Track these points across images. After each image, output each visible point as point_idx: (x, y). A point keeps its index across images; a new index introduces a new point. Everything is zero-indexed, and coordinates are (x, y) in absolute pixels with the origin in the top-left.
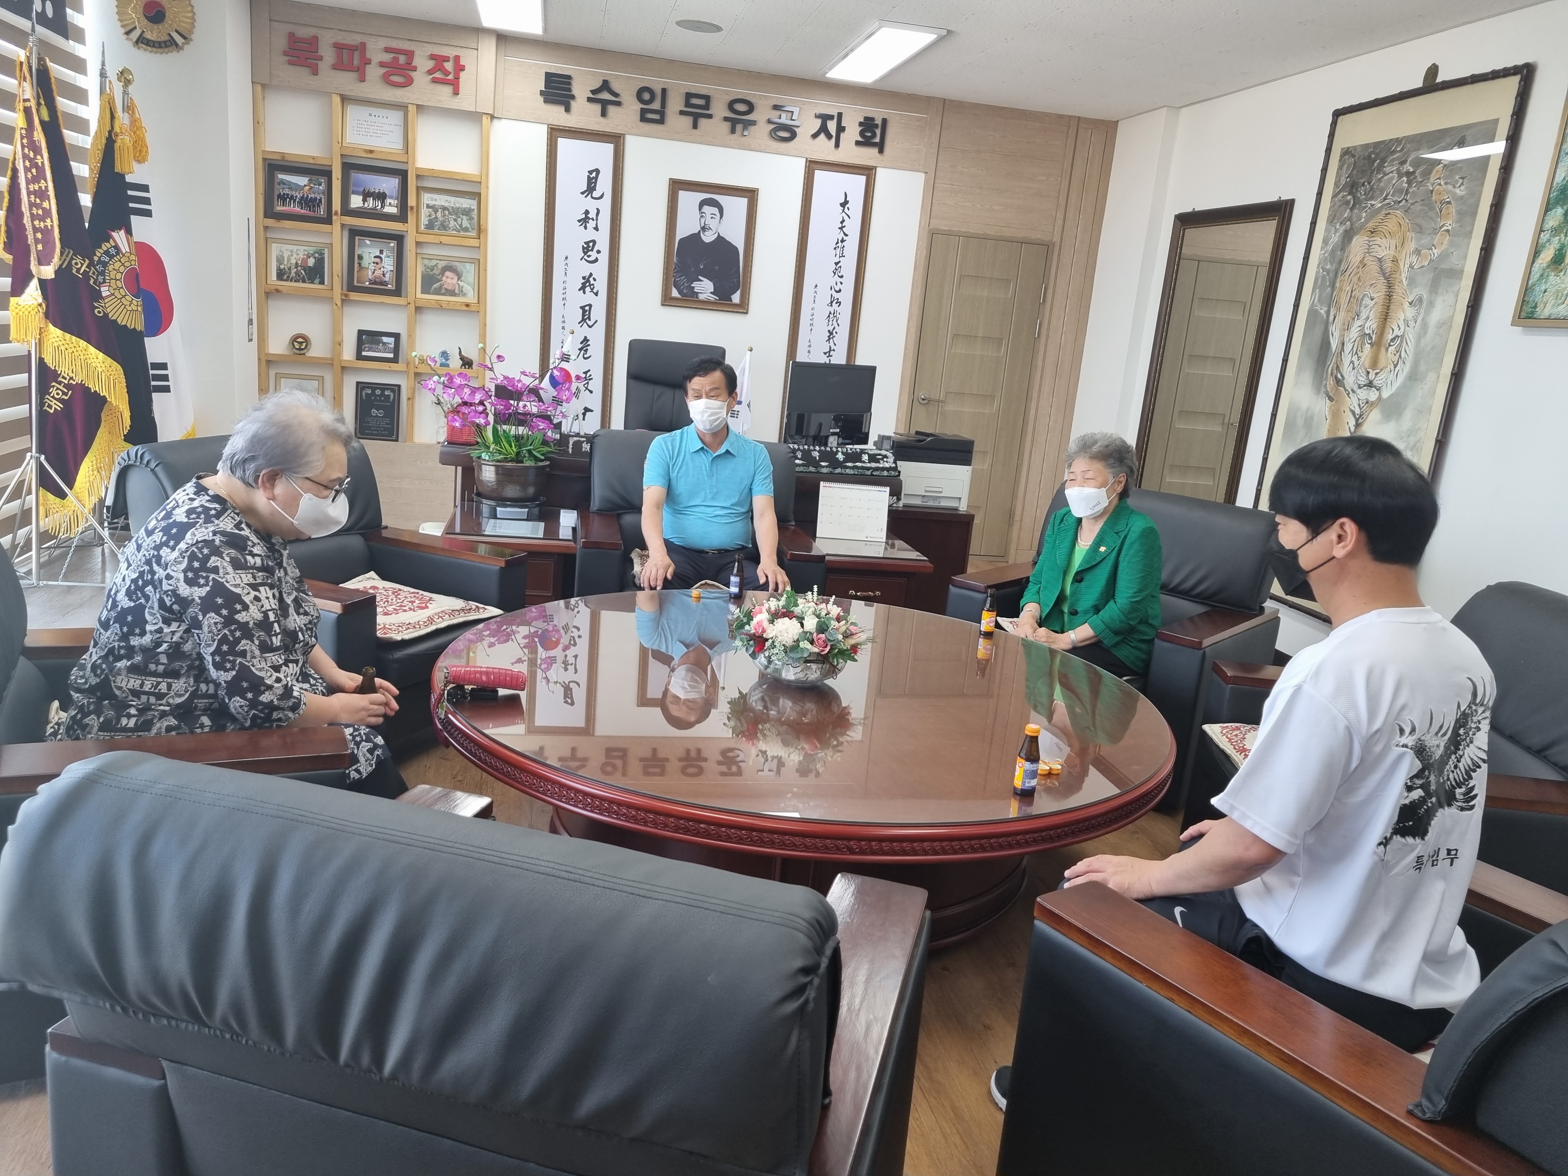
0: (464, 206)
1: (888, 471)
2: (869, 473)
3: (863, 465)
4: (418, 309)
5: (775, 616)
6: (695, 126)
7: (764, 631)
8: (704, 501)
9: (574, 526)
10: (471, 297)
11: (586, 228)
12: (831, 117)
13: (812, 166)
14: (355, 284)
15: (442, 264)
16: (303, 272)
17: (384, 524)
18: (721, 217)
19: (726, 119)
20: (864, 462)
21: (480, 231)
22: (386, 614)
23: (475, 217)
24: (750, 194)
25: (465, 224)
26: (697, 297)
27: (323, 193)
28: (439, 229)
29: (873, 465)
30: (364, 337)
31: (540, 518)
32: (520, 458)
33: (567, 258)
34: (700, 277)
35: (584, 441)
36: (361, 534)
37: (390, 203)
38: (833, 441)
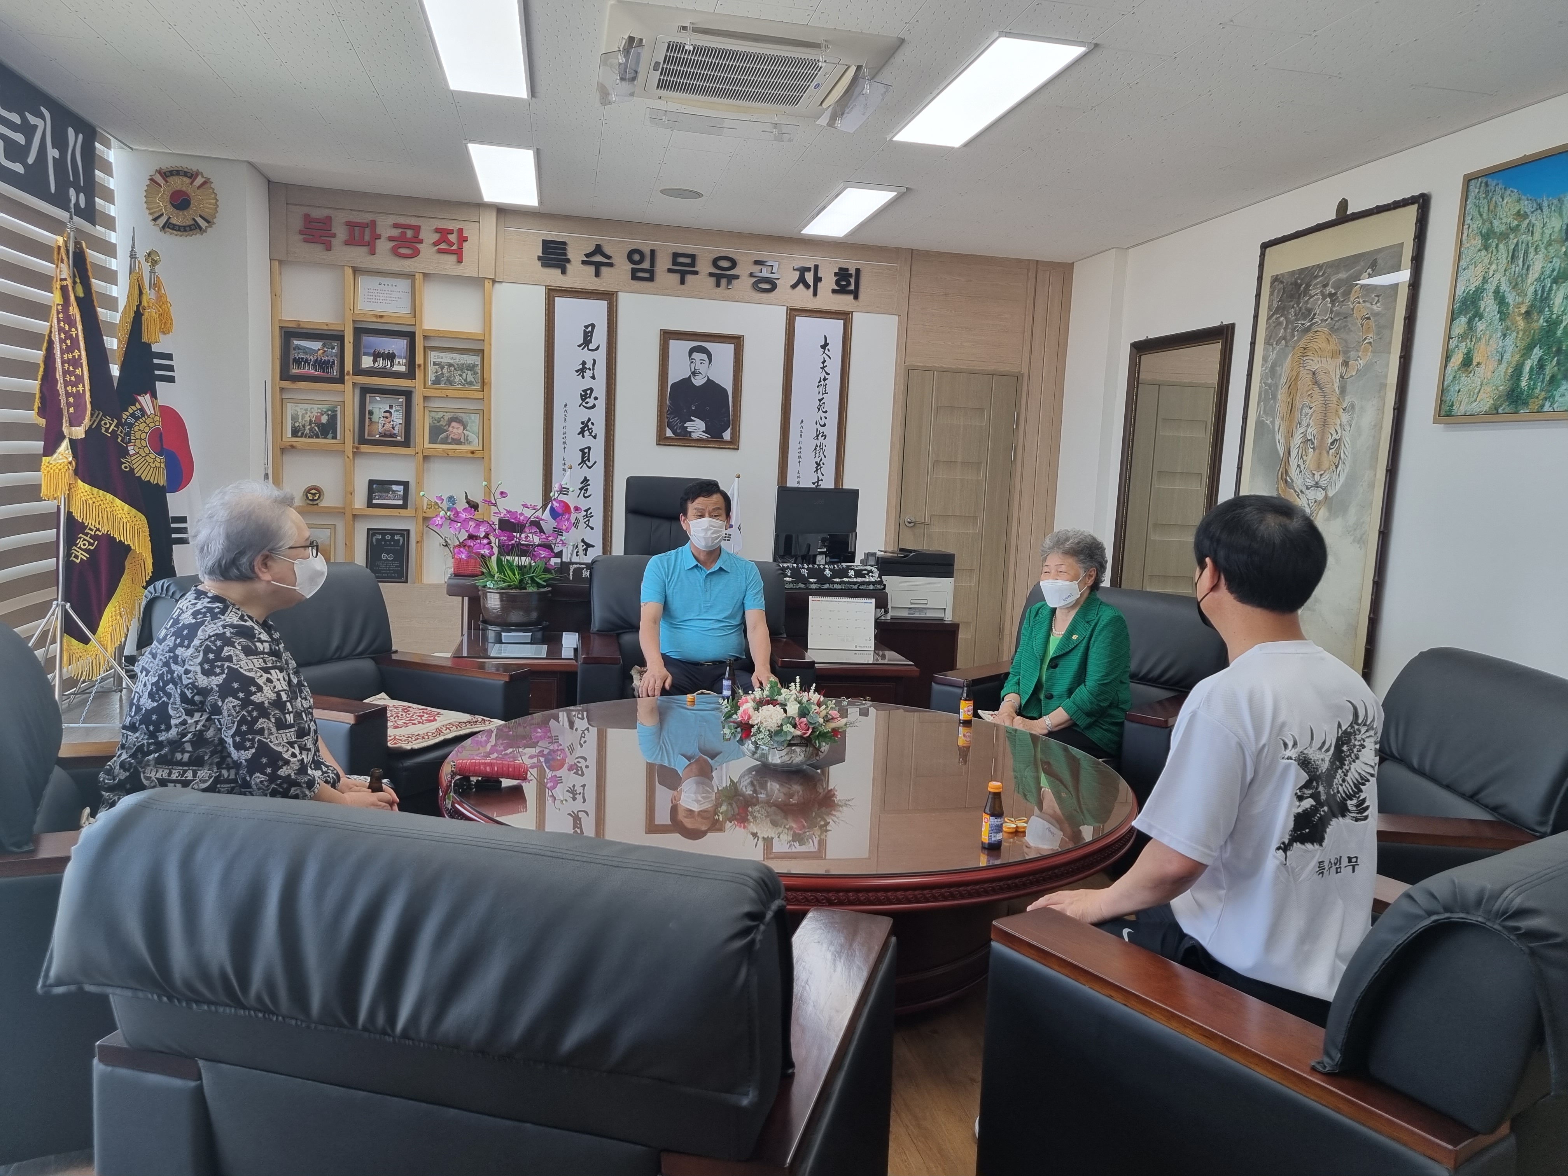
0: (468, 362)
1: (874, 585)
2: (856, 587)
3: (850, 580)
4: (426, 458)
5: (760, 704)
6: (682, 282)
7: (750, 717)
8: (698, 615)
9: (575, 647)
10: (476, 445)
11: (583, 377)
12: (809, 270)
13: (793, 313)
14: (366, 437)
15: (448, 416)
16: (316, 428)
17: (394, 648)
18: (710, 363)
19: (711, 275)
20: (850, 577)
21: (484, 384)
22: (396, 727)
23: (479, 372)
24: (736, 341)
25: (470, 378)
26: (690, 436)
27: (336, 356)
28: (445, 384)
29: (860, 580)
30: (374, 486)
31: (543, 642)
32: (523, 585)
33: (566, 405)
34: (693, 418)
35: (583, 568)
36: (372, 658)
37: (399, 362)
38: (821, 560)
